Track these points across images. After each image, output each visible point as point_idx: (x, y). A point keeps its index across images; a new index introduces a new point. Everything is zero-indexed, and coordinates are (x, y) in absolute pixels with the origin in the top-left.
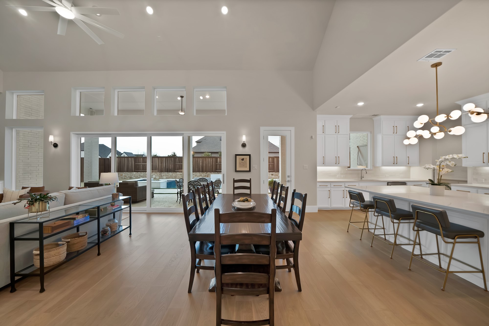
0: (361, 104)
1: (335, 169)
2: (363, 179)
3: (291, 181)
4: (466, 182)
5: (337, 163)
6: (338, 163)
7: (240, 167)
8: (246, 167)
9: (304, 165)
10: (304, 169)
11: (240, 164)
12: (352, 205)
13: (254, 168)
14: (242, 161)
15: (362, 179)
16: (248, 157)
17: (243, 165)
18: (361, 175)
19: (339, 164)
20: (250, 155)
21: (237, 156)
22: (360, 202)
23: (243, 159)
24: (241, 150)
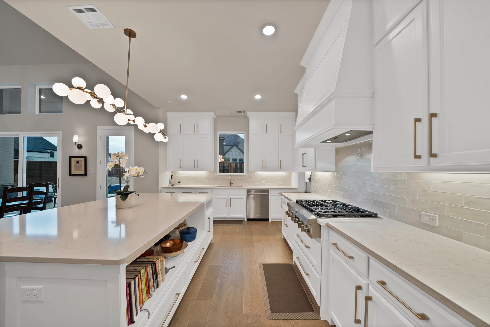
0: (184, 97)
5: (195, 167)
6: (197, 167)
7: (75, 170)
8: (82, 171)
11: (75, 167)
13: (90, 172)
14: (76, 164)
15: (231, 185)
16: (83, 159)
17: (77, 169)
18: (230, 181)
20: (85, 158)
21: (72, 159)
23: (78, 162)
24: (76, 152)
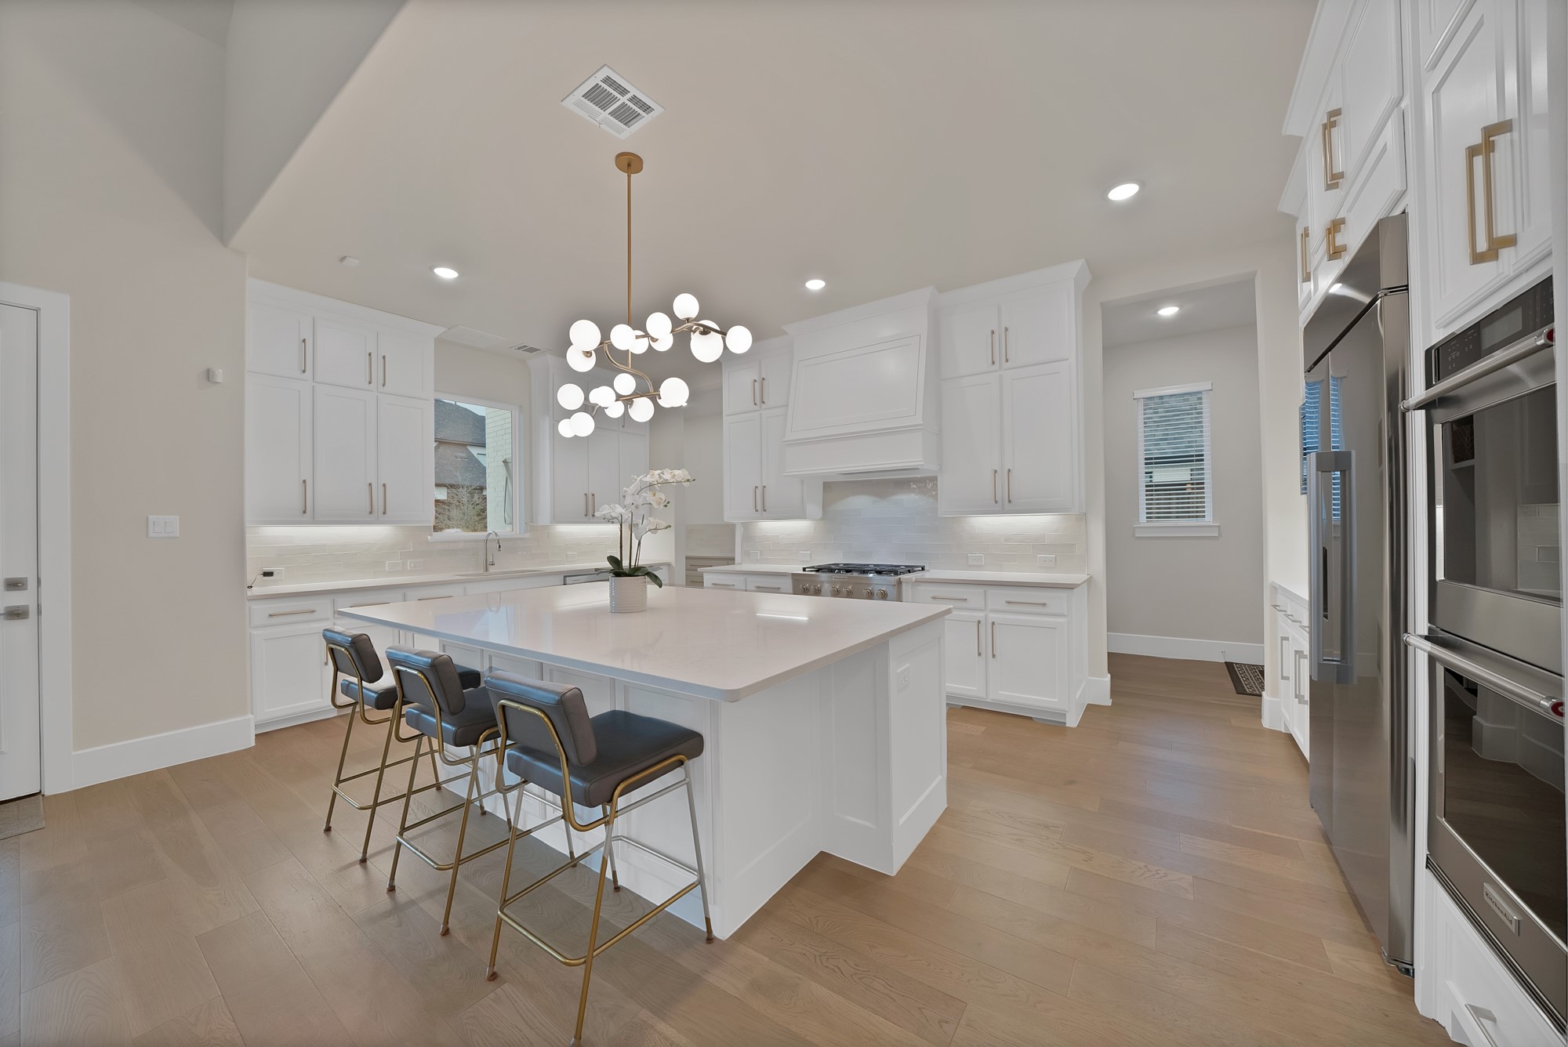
0: (446, 273)
1: (376, 533)
2: (492, 569)
3: (39, 612)
4: (731, 560)
5: (375, 513)
6: (381, 510)
9: (149, 516)
10: (151, 534)
12: (343, 699)
15: (487, 570)
18: (484, 558)
19: (384, 513)
22: (362, 679)
